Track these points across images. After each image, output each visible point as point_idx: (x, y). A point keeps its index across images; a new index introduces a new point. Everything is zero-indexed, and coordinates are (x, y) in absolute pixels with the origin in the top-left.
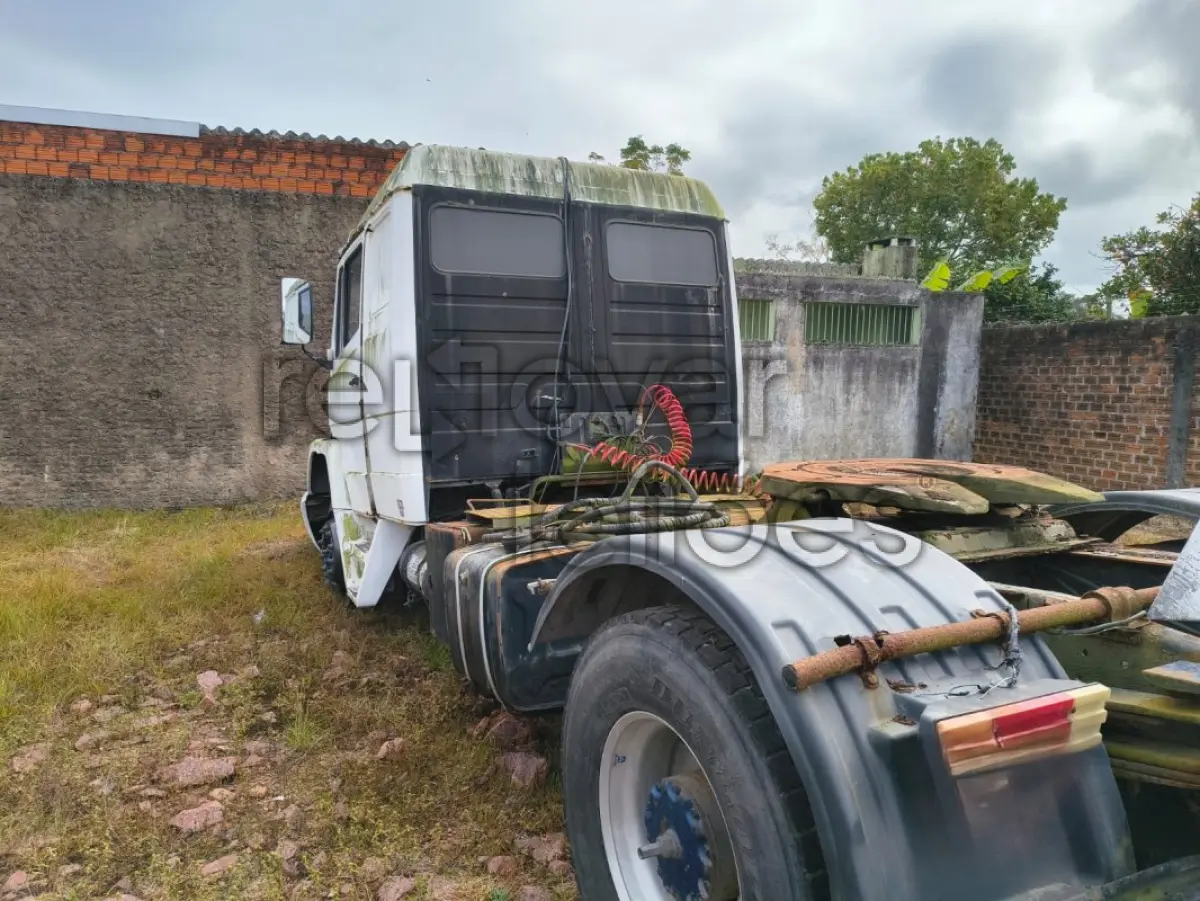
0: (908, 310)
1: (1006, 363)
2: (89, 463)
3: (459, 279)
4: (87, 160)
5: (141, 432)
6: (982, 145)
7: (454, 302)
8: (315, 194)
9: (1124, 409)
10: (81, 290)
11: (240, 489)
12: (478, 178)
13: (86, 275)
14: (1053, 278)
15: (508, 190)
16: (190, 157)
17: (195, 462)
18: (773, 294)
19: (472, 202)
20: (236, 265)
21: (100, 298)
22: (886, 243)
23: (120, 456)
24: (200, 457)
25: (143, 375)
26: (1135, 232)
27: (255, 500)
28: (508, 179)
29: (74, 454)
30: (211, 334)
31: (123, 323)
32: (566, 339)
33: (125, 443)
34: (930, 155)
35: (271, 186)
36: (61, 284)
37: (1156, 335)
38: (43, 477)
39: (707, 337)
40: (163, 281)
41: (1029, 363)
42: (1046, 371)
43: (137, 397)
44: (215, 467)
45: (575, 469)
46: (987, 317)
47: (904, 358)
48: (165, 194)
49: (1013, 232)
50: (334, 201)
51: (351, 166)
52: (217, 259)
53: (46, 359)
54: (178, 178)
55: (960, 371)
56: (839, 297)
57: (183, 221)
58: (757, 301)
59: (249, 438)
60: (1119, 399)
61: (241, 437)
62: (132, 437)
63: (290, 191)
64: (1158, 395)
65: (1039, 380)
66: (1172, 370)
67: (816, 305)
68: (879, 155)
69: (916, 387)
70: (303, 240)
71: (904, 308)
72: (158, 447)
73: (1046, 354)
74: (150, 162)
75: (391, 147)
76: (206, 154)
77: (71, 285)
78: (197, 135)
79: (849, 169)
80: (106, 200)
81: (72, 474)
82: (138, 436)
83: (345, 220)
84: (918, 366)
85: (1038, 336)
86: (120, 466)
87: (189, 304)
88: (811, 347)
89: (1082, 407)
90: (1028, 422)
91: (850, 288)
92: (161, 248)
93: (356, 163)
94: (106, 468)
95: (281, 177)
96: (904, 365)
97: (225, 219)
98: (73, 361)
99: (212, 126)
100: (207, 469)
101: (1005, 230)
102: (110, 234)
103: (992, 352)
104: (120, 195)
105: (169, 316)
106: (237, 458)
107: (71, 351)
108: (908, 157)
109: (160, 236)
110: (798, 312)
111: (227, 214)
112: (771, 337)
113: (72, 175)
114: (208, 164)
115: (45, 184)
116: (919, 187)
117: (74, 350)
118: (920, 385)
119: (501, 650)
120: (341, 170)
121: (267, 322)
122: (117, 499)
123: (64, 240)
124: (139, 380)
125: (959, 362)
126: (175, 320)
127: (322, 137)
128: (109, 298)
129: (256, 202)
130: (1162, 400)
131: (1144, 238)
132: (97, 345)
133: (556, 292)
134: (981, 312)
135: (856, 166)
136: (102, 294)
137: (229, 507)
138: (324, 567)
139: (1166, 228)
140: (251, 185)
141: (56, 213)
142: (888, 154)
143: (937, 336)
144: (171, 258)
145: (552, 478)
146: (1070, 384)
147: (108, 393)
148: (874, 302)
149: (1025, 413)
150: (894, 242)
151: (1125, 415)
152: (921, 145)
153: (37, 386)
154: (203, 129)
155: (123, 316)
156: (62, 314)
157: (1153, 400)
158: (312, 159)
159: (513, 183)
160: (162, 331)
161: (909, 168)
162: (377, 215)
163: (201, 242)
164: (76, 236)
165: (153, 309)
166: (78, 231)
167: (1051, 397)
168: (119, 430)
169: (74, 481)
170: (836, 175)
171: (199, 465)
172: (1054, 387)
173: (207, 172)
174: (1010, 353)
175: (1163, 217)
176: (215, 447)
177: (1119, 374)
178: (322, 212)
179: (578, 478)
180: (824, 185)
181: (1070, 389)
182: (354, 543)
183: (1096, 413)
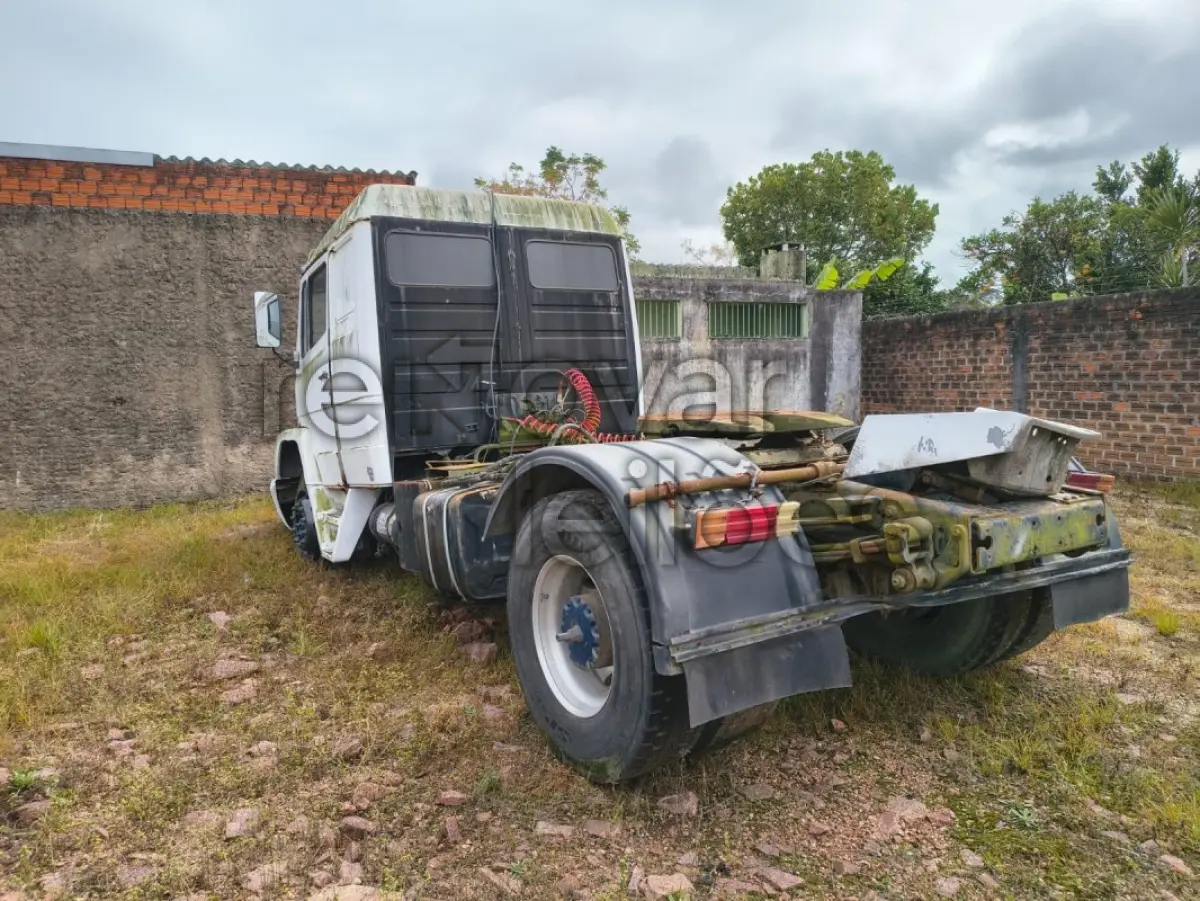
0: (798, 307)
1: (882, 351)
2: (59, 467)
3: (409, 289)
4: (49, 189)
5: (108, 437)
6: (865, 157)
7: (407, 307)
8: (262, 215)
9: (977, 386)
10: (48, 308)
11: (201, 486)
12: (423, 209)
13: (51, 293)
14: (931, 275)
15: (447, 218)
16: (145, 185)
17: (159, 462)
18: (679, 295)
19: (418, 229)
20: (191, 281)
21: (64, 315)
22: (779, 248)
23: (88, 460)
24: (164, 457)
25: (108, 384)
26: (987, 234)
27: (217, 496)
28: (445, 209)
29: (44, 459)
30: (170, 345)
31: (87, 337)
32: (497, 335)
33: (93, 447)
34: (822, 165)
35: (221, 209)
36: (26, 303)
37: (998, 321)
38: (14, 482)
39: (611, 332)
40: (124, 298)
41: (901, 350)
42: (914, 357)
43: (102, 405)
44: (178, 467)
45: (509, 438)
46: (866, 311)
47: (796, 349)
48: (123, 219)
49: (898, 234)
50: (280, 222)
51: (295, 189)
52: (173, 276)
53: (15, 372)
54: (135, 205)
55: (845, 359)
56: (737, 297)
57: (141, 243)
58: (667, 302)
59: (209, 439)
60: (973, 377)
61: (201, 438)
62: (99, 442)
63: (240, 214)
64: (1002, 373)
65: (910, 364)
66: (1012, 351)
67: (718, 304)
68: (777, 166)
69: (807, 373)
70: (253, 257)
71: (794, 305)
72: (123, 450)
73: (913, 341)
74: (107, 189)
75: (330, 171)
76: (160, 182)
77: (36, 304)
78: (151, 164)
79: (751, 180)
80: (67, 225)
81: (44, 479)
82: (104, 441)
83: (291, 239)
84: (809, 355)
85: (907, 326)
86: (88, 469)
87: (149, 318)
88: (716, 341)
89: (945, 386)
90: (903, 401)
91: (746, 288)
92: (121, 267)
93: (299, 186)
94: (73, 472)
95: (230, 201)
96: (796, 355)
97: (179, 240)
98: (41, 374)
99: (165, 156)
100: (170, 469)
101: (889, 232)
102: (72, 256)
103: (871, 342)
104: (80, 219)
105: (130, 329)
106: (197, 458)
107: (39, 364)
108: (802, 167)
109: (120, 257)
110: (702, 310)
111: (182, 235)
112: (680, 334)
113: (35, 202)
114: (162, 190)
115: (10, 211)
116: (813, 194)
117: (42, 364)
118: (812, 373)
119: (461, 554)
120: (285, 193)
121: (222, 332)
122: (87, 500)
123: (28, 262)
124: (104, 389)
125: (843, 352)
126: (136, 333)
127: (267, 163)
128: (73, 314)
129: (208, 225)
130: (1006, 377)
131: (995, 239)
132: (62, 358)
133: (488, 299)
134: (861, 306)
135: (755, 177)
136: (66, 311)
137: (192, 503)
138: (297, 539)
139: (1010, 230)
140: (202, 209)
141: (21, 238)
142: (785, 165)
143: (824, 329)
144: (131, 276)
145: (492, 446)
146: (934, 366)
147: (76, 403)
148: (768, 300)
149: (900, 394)
150: (785, 247)
151: (978, 391)
152: (814, 157)
153: (7, 397)
154: (156, 158)
155: (87, 330)
156: (29, 330)
157: (998, 377)
158: (259, 182)
159: (451, 214)
160: (124, 343)
161: (803, 177)
162: (340, 240)
163: (158, 262)
164: (40, 258)
165: (114, 323)
166: (42, 253)
167: (920, 378)
168: (85, 436)
169: (45, 484)
170: (739, 185)
171: (161, 465)
172: (922, 370)
173: (160, 197)
174: (886, 342)
175: (1007, 221)
176: (177, 449)
177: (972, 356)
178: (269, 231)
179: (512, 445)
180: (729, 194)
181: (934, 371)
182: (326, 512)
183: (956, 390)
